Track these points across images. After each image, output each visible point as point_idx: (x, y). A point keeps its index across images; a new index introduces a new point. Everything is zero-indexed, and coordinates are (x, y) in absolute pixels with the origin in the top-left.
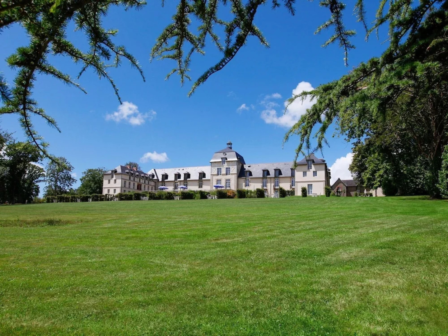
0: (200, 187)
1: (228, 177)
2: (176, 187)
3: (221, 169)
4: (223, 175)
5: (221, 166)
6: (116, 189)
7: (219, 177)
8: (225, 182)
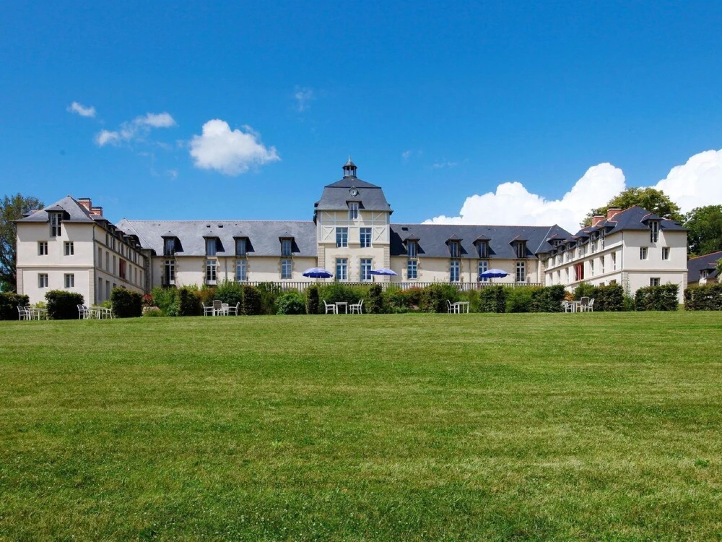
0: (283, 276)
1: (366, 252)
2: (210, 274)
3: (346, 230)
4: (353, 245)
5: (346, 223)
6: (75, 273)
7: (342, 252)
8: (358, 265)
